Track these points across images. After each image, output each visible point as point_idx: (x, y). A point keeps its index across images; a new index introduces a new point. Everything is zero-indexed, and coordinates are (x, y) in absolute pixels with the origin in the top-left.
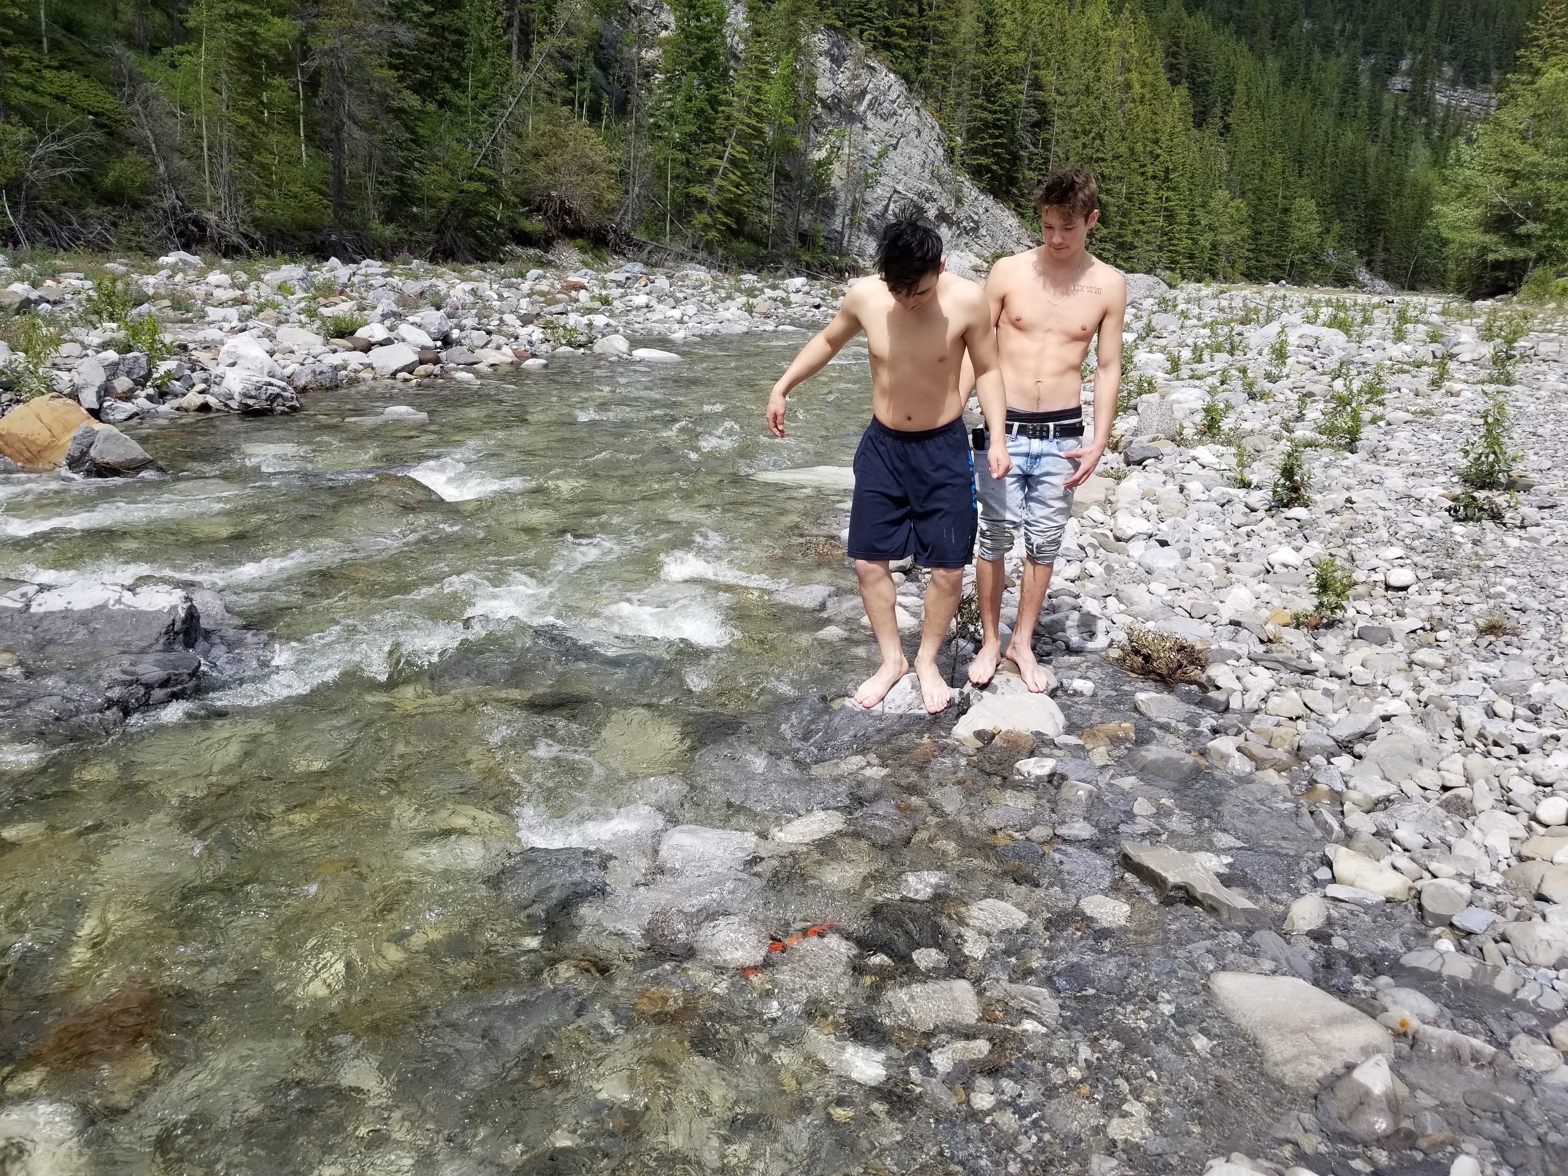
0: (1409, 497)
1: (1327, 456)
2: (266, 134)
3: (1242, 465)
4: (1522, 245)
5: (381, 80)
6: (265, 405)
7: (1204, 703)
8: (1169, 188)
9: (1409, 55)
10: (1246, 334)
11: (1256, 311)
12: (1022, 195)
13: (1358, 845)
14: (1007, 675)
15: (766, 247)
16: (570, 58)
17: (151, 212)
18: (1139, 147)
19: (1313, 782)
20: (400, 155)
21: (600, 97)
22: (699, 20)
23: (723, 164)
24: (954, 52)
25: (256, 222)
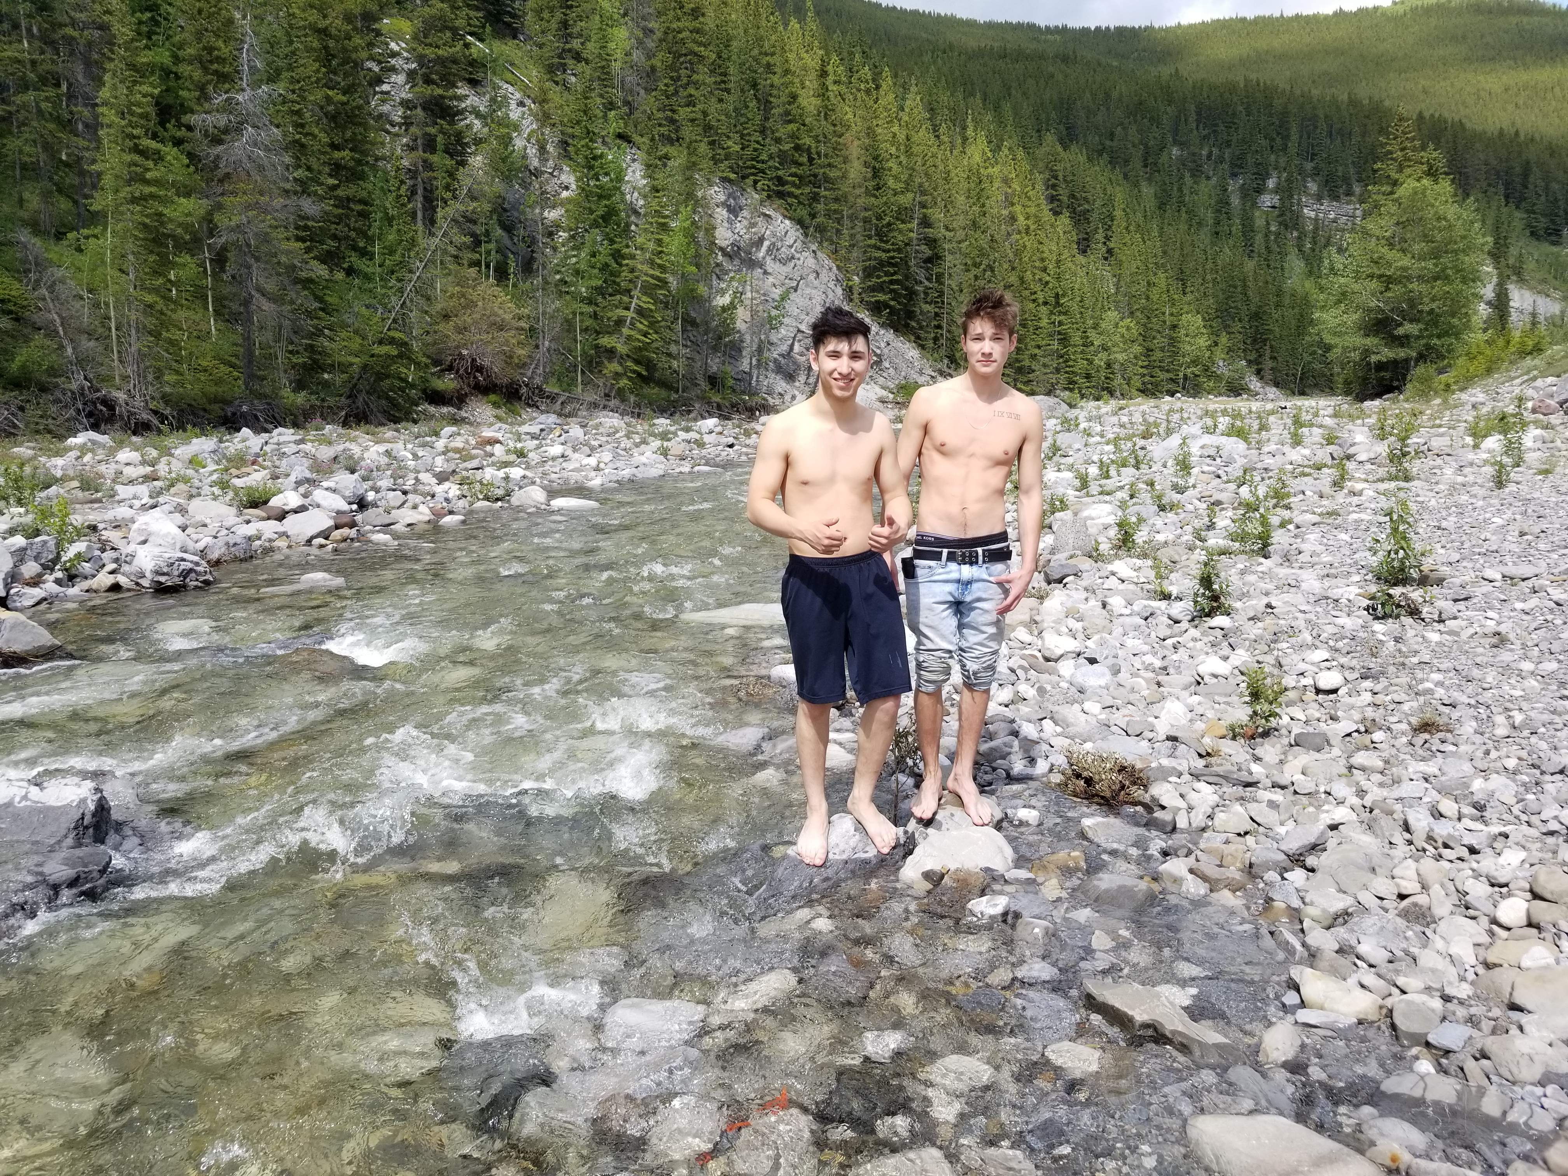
0: (1327, 598)
1: (1241, 562)
2: (174, 311)
3: (1159, 576)
4: (1402, 345)
5: (288, 252)
6: (177, 581)
7: (1151, 824)
8: (1060, 313)
9: (1275, 174)
10: (1149, 448)
11: (1157, 425)
12: (921, 328)
13: (1323, 964)
14: (950, 809)
15: (677, 391)
16: (474, 222)
17: (58, 394)
18: (1028, 275)
19: (1269, 900)
20: (309, 324)
21: (506, 257)
22: (598, 180)
23: (630, 314)
24: (845, 196)
25: (166, 398)
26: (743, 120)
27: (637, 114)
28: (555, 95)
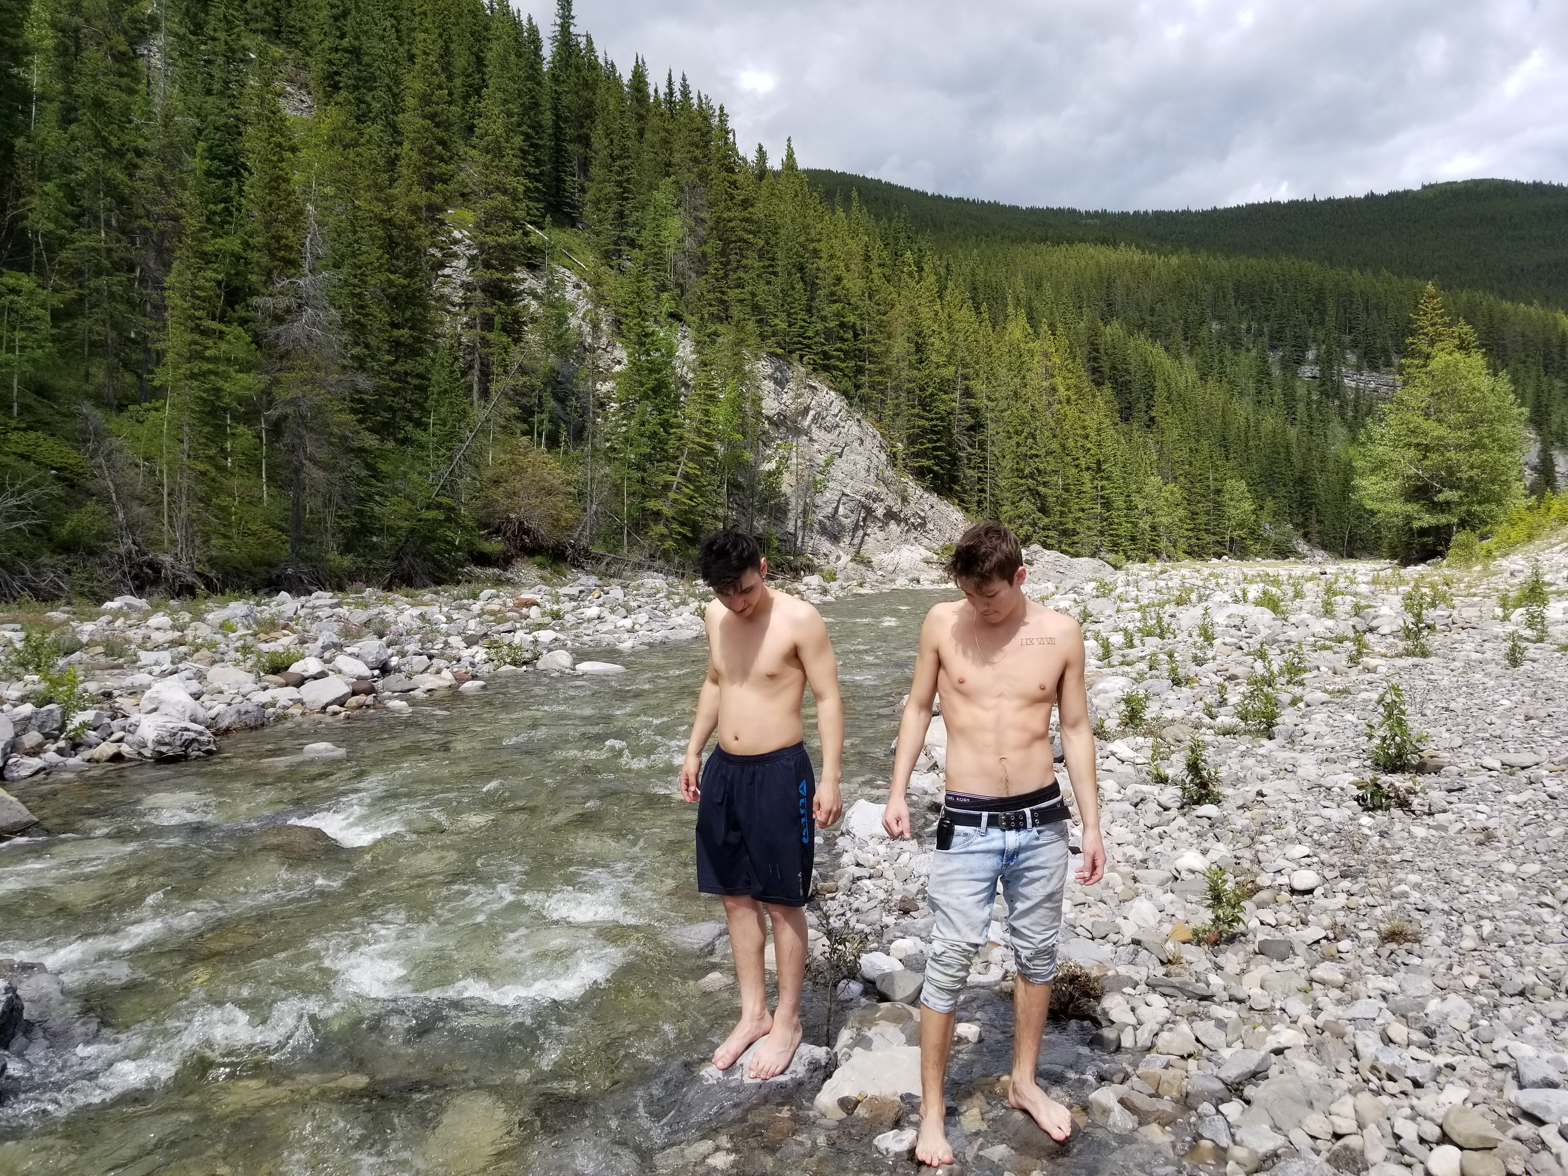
0: (1320, 786)
1: (1244, 743)
2: (227, 479)
3: (1158, 758)
4: (1443, 512)
5: (339, 425)
6: (179, 751)
7: (1095, 1042)
8: (1102, 478)
9: (1314, 346)
10: (1178, 616)
11: (1191, 591)
12: (965, 492)
14: (883, 1025)
16: (525, 395)
17: (105, 557)
18: (1070, 443)
19: (1197, 1138)
20: (359, 491)
21: (558, 426)
22: (649, 355)
23: (677, 479)
24: (889, 369)
25: (212, 562)
26: (789, 300)
27: (688, 296)
28: (610, 278)
